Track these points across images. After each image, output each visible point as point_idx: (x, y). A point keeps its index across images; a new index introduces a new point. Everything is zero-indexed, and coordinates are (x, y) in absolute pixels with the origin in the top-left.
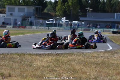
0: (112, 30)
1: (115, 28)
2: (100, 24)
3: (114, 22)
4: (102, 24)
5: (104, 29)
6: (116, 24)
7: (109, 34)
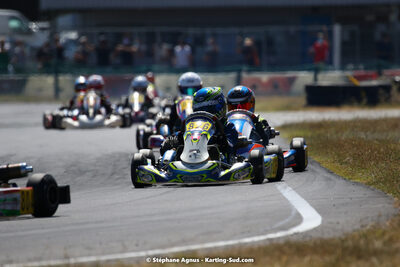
0: (305, 78)
1: (330, 62)
2: (208, 31)
3: (315, 9)
4: (220, 30)
5: (245, 75)
6: (337, 29)
7: (288, 108)
